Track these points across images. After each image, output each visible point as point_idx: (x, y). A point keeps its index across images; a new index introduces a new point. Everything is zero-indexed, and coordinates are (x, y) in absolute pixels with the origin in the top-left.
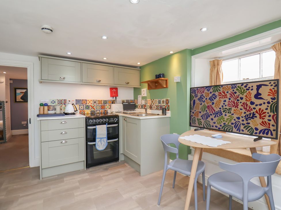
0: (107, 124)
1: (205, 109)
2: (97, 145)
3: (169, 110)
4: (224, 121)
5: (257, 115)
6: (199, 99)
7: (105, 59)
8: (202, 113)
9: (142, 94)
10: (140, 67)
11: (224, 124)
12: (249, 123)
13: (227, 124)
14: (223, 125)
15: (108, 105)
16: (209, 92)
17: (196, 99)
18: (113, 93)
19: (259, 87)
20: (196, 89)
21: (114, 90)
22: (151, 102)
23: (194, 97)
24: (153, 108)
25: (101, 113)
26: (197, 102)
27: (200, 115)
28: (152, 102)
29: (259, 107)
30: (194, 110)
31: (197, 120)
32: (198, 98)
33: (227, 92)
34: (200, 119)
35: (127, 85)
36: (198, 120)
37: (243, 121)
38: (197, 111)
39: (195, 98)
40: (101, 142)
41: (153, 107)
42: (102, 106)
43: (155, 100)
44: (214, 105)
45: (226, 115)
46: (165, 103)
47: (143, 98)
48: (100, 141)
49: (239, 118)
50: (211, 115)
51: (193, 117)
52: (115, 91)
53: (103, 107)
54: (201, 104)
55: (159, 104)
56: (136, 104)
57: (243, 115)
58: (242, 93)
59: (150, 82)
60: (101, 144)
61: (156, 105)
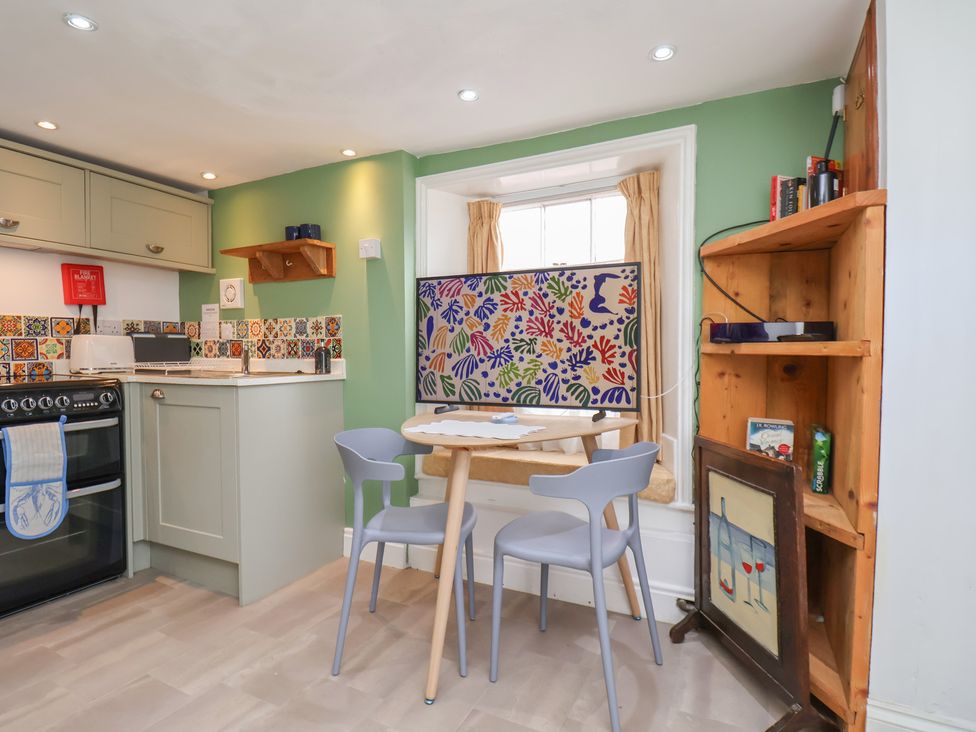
0: (64, 417)
1: (463, 346)
2: (15, 514)
3: (340, 357)
4: (517, 376)
5: (596, 354)
6: (445, 315)
7: (47, 125)
8: (456, 358)
9: (223, 299)
10: (212, 193)
11: (519, 384)
12: (577, 378)
13: (524, 384)
14: (514, 388)
15: (51, 340)
16: (476, 293)
17: (436, 314)
18: (80, 287)
19: (599, 280)
20: (435, 282)
21: (86, 276)
22: (263, 329)
23: (428, 309)
24: (273, 351)
25: (15, 376)
26: (439, 322)
27: (449, 364)
28: (271, 329)
29: (597, 334)
30: (431, 349)
31: (439, 381)
32: (441, 310)
33: (526, 294)
34: (449, 378)
35: (156, 256)
36: (443, 381)
37: (565, 371)
38: (439, 351)
39: (431, 313)
40: (35, 502)
41: (273, 347)
42: (17, 345)
43: (282, 320)
44: (490, 331)
45: (521, 359)
46: (324, 331)
47: (227, 314)
48: (28, 496)
49: (554, 366)
50: (482, 361)
51: (428, 370)
52: (89, 282)
53: (22, 349)
54: (452, 330)
55: (299, 337)
56: (195, 340)
57: (565, 356)
58: (562, 296)
59: (264, 251)
60: (37, 509)
61: (285, 339)
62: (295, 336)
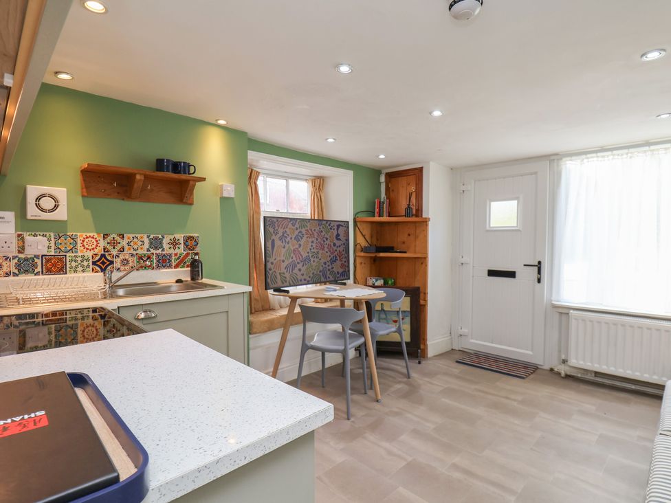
1: (290, 256)
4: (312, 269)
5: (338, 258)
6: (281, 239)
8: (287, 262)
9: (33, 208)
11: (313, 273)
12: (333, 268)
13: (315, 273)
14: (312, 275)
16: (294, 228)
17: (276, 238)
19: (338, 226)
20: (275, 220)
22: (102, 243)
23: (272, 235)
24: (117, 264)
26: (278, 243)
27: (284, 265)
29: (338, 249)
30: (274, 258)
31: (278, 276)
32: (278, 236)
33: (315, 230)
34: (284, 273)
36: (281, 276)
37: (329, 266)
38: (278, 259)
39: (273, 237)
43: (131, 236)
44: (301, 248)
45: (314, 261)
46: (182, 246)
49: (325, 263)
50: (298, 263)
51: (273, 270)
54: (284, 247)
55: (152, 250)
57: (329, 259)
58: (327, 232)
61: (135, 253)
62: (148, 250)
